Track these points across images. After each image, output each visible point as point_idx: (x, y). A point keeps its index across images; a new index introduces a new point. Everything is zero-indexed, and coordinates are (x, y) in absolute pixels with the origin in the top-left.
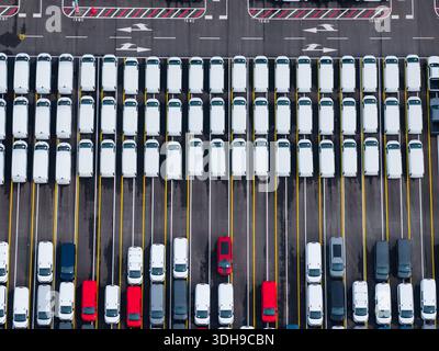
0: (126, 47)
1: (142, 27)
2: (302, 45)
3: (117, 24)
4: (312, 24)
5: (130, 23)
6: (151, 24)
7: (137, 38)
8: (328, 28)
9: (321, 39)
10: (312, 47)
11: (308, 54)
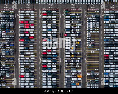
0: (74, 5)
1: (72, 8)
2: (53, 5)
3: (75, 8)
4: (51, 8)
5: (74, 8)
6: (71, 8)
7: (73, 6)
8: (50, 8)
9: (50, 6)
10: (52, 5)
11: (52, 4)
